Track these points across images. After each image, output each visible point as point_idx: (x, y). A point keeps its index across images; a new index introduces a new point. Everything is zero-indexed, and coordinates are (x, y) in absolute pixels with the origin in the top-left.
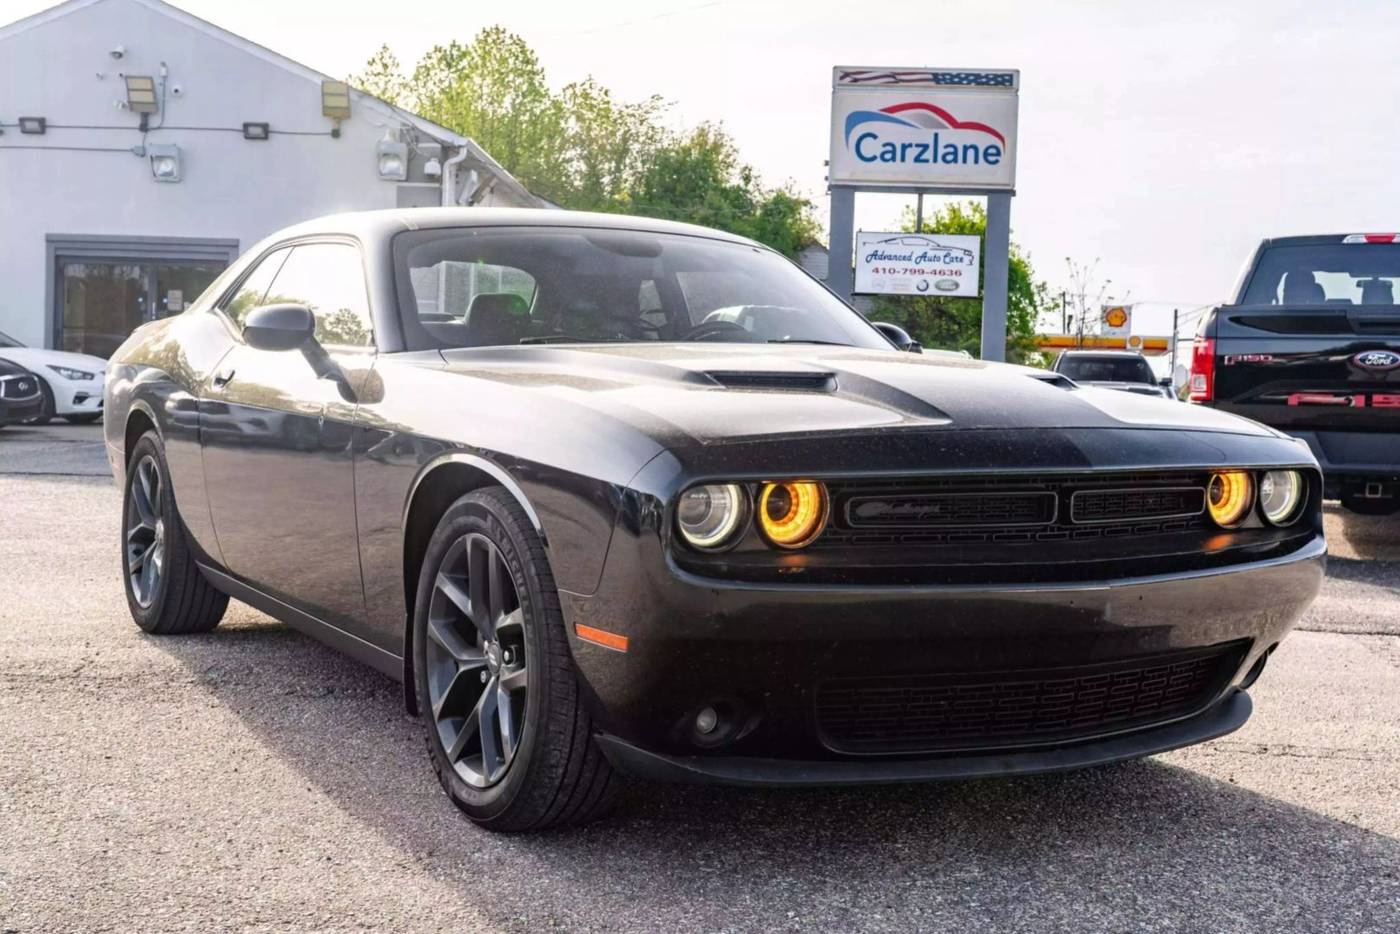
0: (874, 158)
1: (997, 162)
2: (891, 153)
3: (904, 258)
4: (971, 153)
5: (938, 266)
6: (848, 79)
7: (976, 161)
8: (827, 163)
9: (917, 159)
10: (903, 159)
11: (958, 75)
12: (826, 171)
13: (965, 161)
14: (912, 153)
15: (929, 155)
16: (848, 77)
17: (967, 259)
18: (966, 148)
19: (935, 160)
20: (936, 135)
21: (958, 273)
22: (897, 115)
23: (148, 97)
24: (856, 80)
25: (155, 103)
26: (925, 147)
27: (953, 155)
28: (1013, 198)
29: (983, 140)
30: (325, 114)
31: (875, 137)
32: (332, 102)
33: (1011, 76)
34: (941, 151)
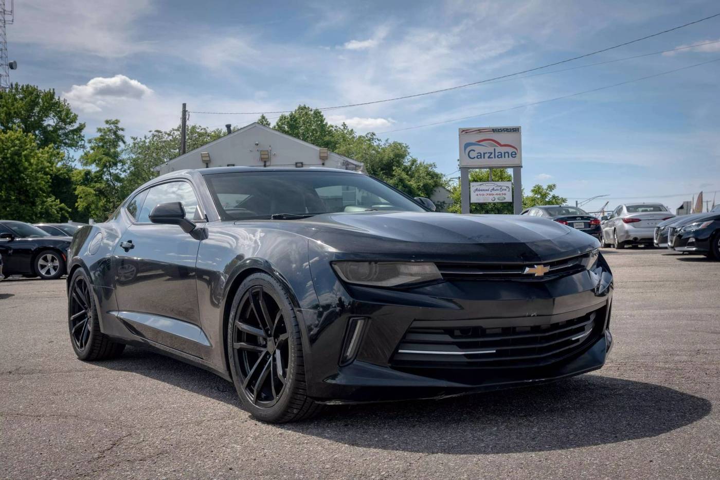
0: (475, 158)
1: (515, 157)
2: (480, 156)
3: (487, 190)
4: (507, 154)
5: (498, 192)
6: (463, 133)
7: (509, 157)
8: (458, 160)
9: (489, 157)
10: (484, 158)
11: (501, 129)
12: (458, 163)
13: (505, 157)
14: (487, 155)
15: (493, 156)
16: (464, 132)
17: (507, 189)
18: (505, 153)
19: (495, 157)
20: (495, 149)
21: (505, 194)
22: (481, 143)
23: (266, 156)
24: (467, 133)
25: (268, 158)
26: (491, 153)
27: (501, 155)
28: (522, 169)
29: (510, 150)
30: (320, 159)
31: (474, 151)
32: (322, 155)
33: (518, 129)
34: (497, 154)
